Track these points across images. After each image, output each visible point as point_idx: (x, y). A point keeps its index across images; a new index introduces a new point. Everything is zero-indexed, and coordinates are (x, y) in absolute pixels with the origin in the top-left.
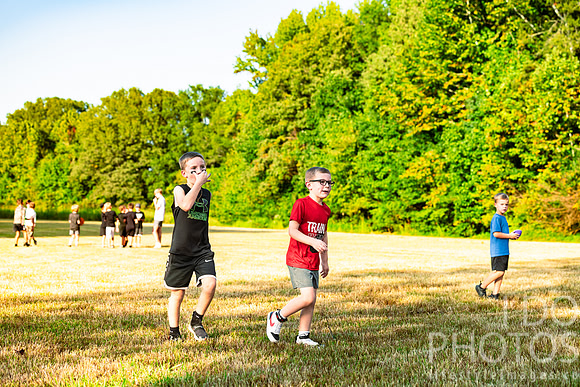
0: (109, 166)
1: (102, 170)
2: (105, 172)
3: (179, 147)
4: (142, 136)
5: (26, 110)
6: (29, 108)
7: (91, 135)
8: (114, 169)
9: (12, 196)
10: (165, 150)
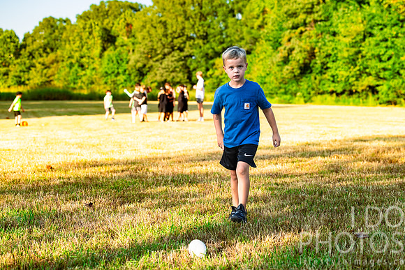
0: (160, 56)
1: (155, 59)
2: (157, 61)
3: (217, 38)
4: (186, 30)
5: (92, 11)
6: (94, 10)
7: (145, 30)
8: (164, 58)
9: (82, 82)
10: (205, 41)
